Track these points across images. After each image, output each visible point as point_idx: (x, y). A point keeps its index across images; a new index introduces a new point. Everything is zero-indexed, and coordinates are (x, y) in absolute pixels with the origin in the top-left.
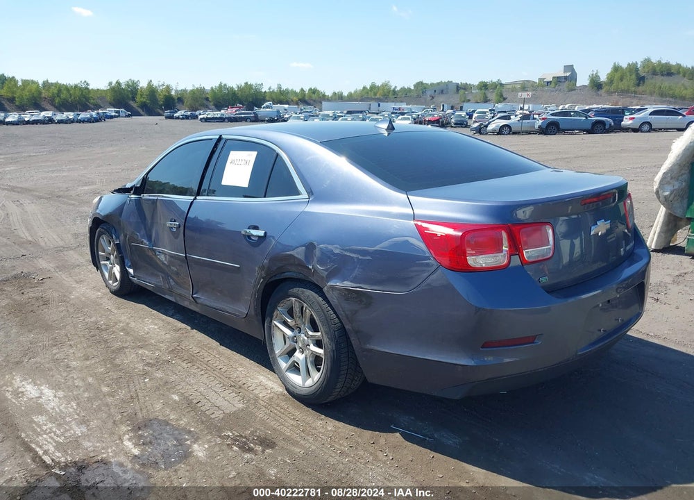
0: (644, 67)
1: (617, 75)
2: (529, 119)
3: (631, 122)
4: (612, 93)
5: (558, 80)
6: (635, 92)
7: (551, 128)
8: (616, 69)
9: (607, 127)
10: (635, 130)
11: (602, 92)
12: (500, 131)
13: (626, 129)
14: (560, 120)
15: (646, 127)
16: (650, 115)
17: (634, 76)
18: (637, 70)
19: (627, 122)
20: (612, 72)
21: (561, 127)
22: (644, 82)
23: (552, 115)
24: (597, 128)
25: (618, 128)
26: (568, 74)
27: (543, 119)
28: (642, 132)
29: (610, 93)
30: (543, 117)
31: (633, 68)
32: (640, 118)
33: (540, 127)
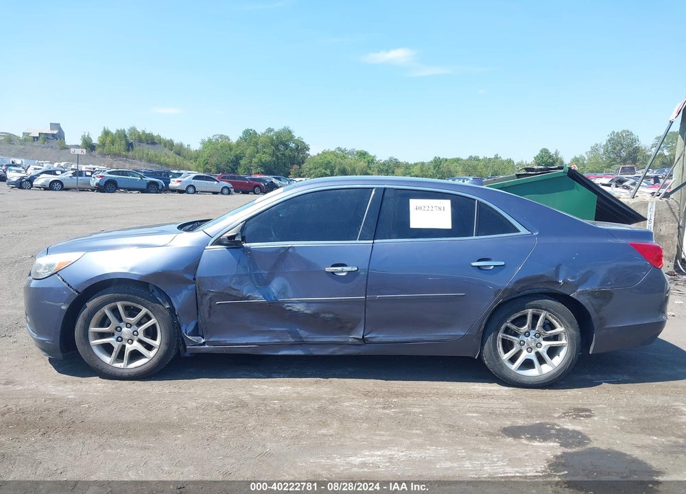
0: (131, 135)
1: (109, 139)
2: (82, 176)
3: (178, 184)
4: (105, 155)
5: (46, 137)
6: (127, 157)
7: (108, 186)
8: (106, 133)
9: (160, 188)
10: (181, 192)
11: (96, 153)
12: (51, 187)
13: (174, 191)
14: (117, 178)
15: (191, 190)
16: (193, 179)
17: (123, 142)
18: (125, 136)
19: (174, 183)
20: (102, 135)
21: (119, 185)
22: (132, 147)
23: (109, 173)
24: (151, 188)
25: (167, 189)
26: (55, 132)
27: (101, 177)
28: (188, 193)
29: (103, 155)
30: (100, 174)
31: (121, 135)
32: (186, 182)
33: (97, 184)
